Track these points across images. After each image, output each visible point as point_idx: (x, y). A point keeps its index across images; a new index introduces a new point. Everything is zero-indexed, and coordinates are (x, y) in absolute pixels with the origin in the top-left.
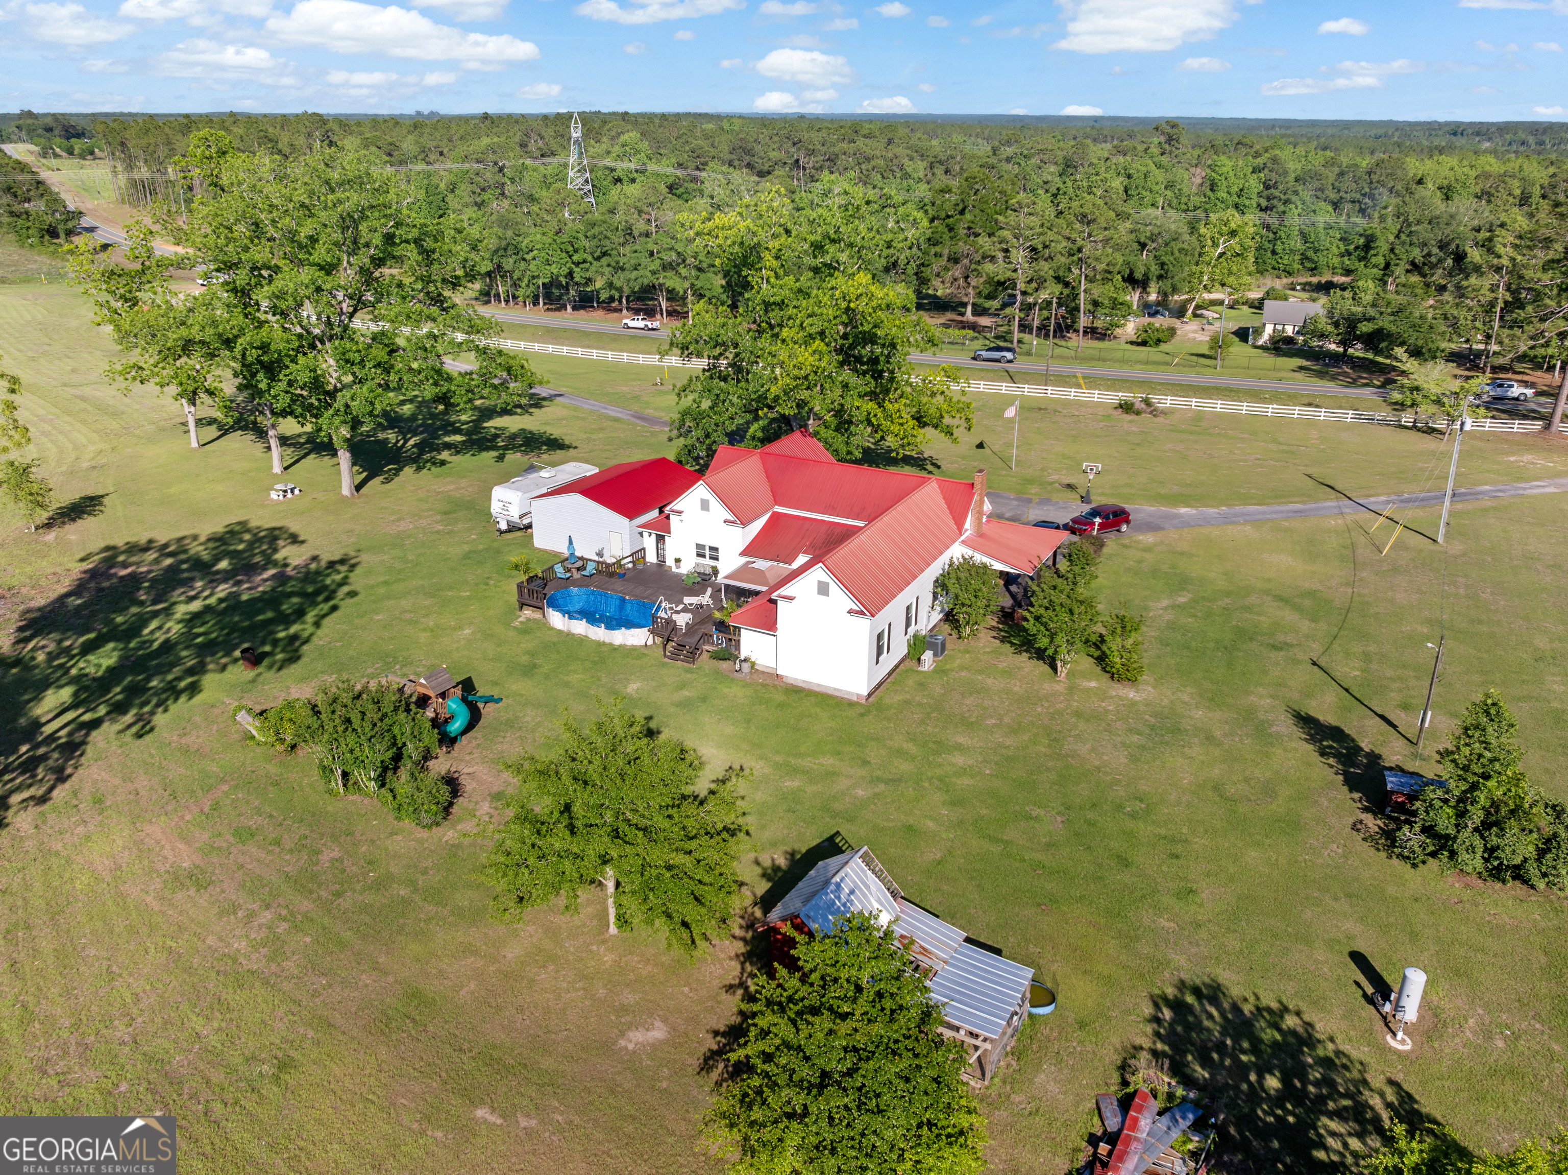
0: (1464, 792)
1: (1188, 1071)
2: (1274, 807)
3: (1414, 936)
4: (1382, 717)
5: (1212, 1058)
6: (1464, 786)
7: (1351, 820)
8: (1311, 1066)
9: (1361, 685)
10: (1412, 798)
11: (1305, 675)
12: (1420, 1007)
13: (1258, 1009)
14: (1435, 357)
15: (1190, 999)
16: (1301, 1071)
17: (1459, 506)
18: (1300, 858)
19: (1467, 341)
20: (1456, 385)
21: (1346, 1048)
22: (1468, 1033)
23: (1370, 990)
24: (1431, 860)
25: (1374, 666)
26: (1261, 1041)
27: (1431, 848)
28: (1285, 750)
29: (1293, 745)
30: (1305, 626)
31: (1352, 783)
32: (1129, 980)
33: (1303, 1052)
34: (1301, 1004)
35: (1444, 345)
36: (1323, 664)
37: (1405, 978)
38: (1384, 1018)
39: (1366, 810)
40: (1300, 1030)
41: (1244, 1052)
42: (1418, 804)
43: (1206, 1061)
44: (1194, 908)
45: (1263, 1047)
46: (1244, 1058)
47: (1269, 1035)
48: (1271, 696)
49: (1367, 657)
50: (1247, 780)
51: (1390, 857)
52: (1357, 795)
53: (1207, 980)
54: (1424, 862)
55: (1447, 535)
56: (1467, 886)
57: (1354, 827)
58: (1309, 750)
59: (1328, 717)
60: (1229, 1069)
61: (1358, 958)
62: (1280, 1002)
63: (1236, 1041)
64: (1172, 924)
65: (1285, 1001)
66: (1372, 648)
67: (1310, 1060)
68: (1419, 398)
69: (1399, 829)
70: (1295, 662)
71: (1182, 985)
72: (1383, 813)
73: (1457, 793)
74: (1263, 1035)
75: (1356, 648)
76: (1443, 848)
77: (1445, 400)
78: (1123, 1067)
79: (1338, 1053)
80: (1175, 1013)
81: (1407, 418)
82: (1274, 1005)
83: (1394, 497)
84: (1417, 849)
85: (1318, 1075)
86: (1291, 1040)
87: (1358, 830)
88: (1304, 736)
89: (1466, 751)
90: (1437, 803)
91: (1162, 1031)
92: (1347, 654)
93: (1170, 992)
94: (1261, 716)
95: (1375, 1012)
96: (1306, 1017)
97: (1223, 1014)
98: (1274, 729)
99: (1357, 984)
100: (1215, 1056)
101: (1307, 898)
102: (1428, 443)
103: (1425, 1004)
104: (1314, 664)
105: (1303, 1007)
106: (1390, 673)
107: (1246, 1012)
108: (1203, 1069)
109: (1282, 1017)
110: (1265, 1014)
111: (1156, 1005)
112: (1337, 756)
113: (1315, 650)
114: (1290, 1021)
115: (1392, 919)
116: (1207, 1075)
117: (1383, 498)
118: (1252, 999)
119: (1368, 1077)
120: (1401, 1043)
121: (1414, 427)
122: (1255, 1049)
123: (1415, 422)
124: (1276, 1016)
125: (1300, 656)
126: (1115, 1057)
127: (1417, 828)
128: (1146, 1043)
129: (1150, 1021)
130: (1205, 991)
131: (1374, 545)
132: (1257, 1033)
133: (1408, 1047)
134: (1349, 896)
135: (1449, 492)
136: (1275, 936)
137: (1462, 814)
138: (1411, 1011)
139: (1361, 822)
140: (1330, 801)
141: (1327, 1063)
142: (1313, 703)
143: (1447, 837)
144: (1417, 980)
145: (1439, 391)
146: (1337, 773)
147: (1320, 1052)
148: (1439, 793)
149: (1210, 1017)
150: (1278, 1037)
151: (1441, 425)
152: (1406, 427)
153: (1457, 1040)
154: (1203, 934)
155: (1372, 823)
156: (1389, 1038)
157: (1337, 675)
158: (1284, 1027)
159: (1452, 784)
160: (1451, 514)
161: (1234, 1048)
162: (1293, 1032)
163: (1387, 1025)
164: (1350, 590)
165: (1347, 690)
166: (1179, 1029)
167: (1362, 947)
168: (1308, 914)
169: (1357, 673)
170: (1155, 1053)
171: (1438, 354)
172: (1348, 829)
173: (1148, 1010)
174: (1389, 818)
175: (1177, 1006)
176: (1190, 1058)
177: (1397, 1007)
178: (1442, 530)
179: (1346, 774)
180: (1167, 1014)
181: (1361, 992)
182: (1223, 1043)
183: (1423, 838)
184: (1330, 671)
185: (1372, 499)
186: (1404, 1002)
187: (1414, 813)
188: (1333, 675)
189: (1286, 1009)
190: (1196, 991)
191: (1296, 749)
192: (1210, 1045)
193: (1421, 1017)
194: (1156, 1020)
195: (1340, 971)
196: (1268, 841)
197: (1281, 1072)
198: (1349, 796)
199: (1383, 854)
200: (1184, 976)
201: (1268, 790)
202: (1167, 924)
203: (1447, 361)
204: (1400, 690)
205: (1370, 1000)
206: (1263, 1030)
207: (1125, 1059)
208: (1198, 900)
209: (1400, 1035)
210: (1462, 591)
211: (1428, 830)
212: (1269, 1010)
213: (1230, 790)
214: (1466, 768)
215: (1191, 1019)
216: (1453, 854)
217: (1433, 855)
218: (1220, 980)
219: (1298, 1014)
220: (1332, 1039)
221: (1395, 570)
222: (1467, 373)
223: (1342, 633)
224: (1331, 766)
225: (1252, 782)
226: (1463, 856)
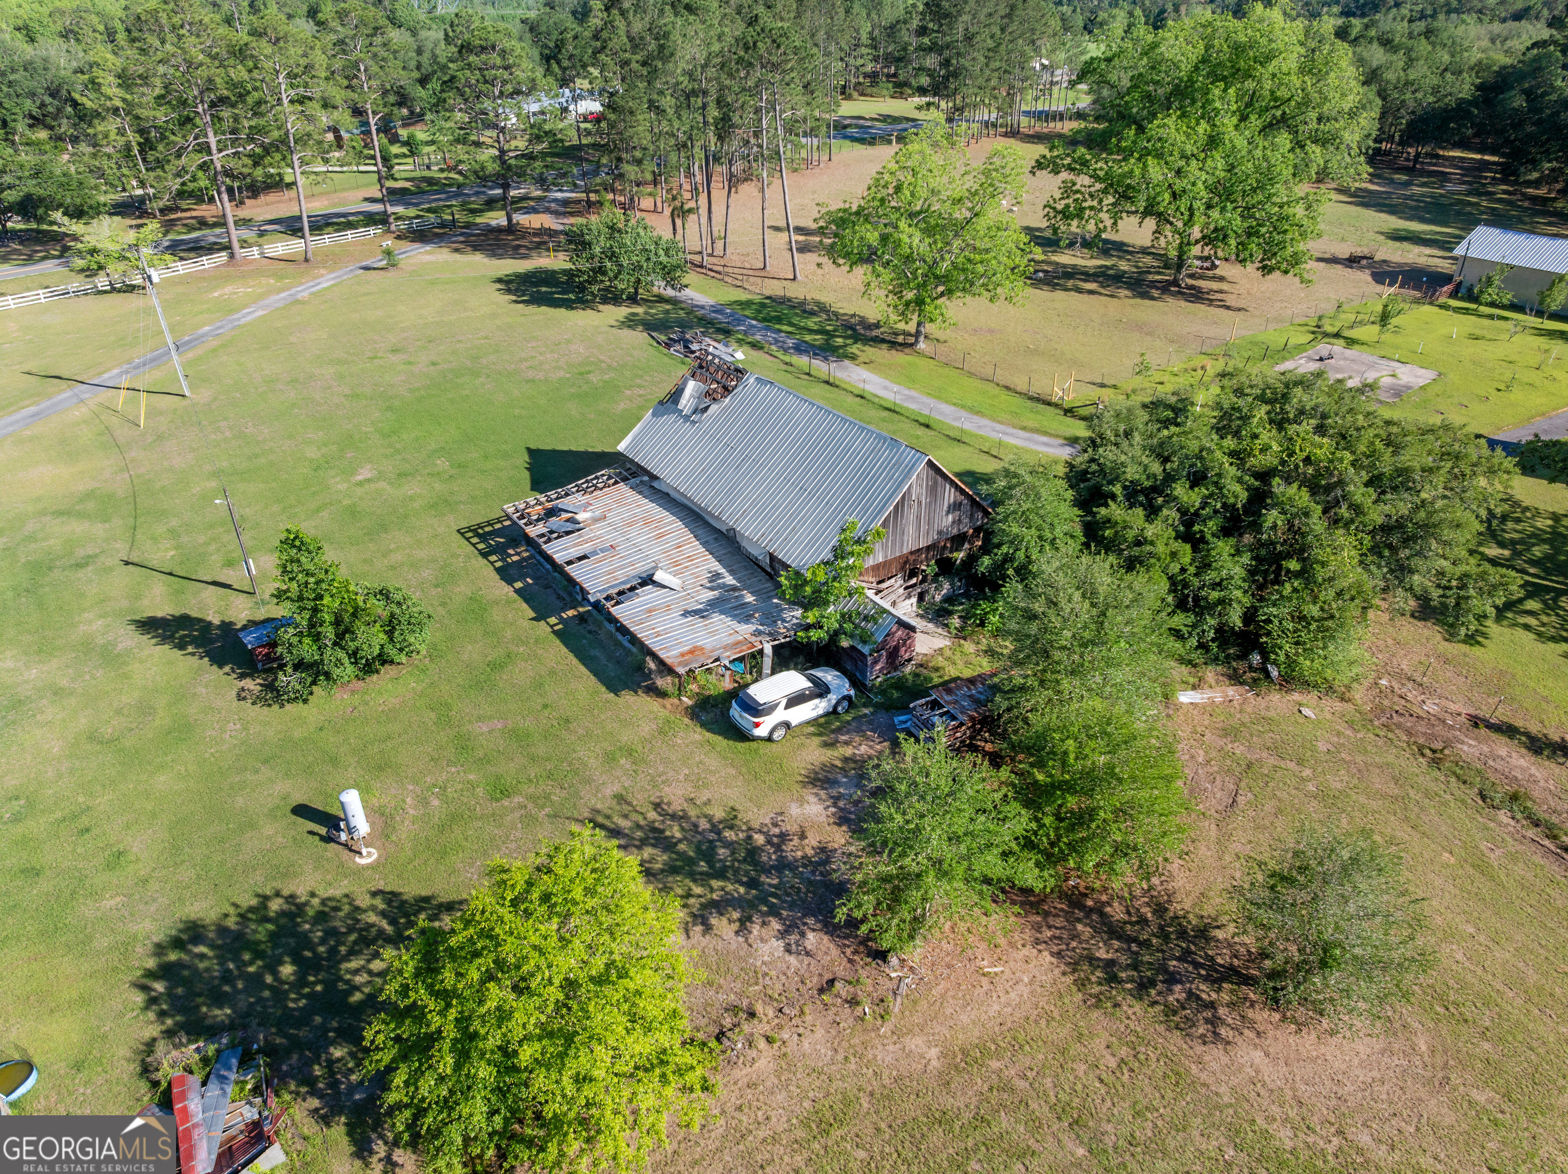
0: (310, 619)
1: (209, 1022)
2: (158, 722)
3: (334, 761)
4: (215, 583)
5: (226, 993)
6: (307, 615)
7: (234, 693)
8: (311, 931)
9: (181, 563)
10: (273, 645)
11: (124, 578)
12: (367, 816)
13: (240, 915)
14: (99, 213)
15: (173, 956)
16: (305, 941)
17: (190, 355)
18: (207, 755)
19: (124, 190)
20: (131, 236)
21: (331, 892)
22: (412, 812)
23: (323, 831)
24: (314, 688)
25: (185, 539)
26: (259, 942)
27: (309, 680)
28: (141, 662)
29: (146, 652)
30: (99, 530)
31: (218, 660)
32: (105, 983)
33: (298, 925)
34: (275, 884)
35: (102, 199)
36: (135, 560)
37: (342, 803)
38: (345, 845)
39: (242, 676)
40: (285, 907)
41: (251, 963)
42: (279, 650)
43: (219, 999)
44: (131, 869)
45: (263, 946)
46: (251, 969)
47: (261, 932)
48: (101, 616)
49: (173, 533)
50: (118, 712)
51: (282, 706)
52: (227, 669)
53: (181, 926)
54: (311, 693)
55: (191, 387)
56: (353, 692)
57: (240, 698)
58: (166, 652)
59: (164, 609)
60: (245, 990)
61: (301, 811)
62: (258, 895)
63: (236, 959)
64: (118, 899)
65: (260, 891)
66: (174, 522)
67: (307, 926)
68: (101, 258)
69: (276, 679)
70: (108, 570)
71: (160, 949)
72: (257, 671)
73: (304, 623)
74: (258, 936)
75: (160, 529)
76: (318, 674)
77: (128, 255)
78: (146, 1070)
79: (324, 902)
80: (168, 980)
81: (102, 282)
82: (254, 902)
83: (126, 367)
84: (298, 687)
85: (319, 934)
86: (283, 921)
87: (244, 699)
88: (154, 641)
89: (294, 585)
90: (295, 640)
91: (164, 1007)
92: (154, 539)
93: (151, 963)
94: (100, 641)
95: (336, 846)
96: (286, 893)
97: (212, 947)
98: (120, 647)
99: (311, 833)
100: (227, 988)
101: (232, 788)
102: (132, 301)
103: (370, 812)
104: (127, 563)
105: (278, 885)
106: (202, 539)
107: (233, 927)
108: (221, 1008)
109: (266, 908)
110: (250, 915)
111: (144, 988)
112: (195, 642)
113: (122, 549)
114: (275, 905)
115: (311, 759)
116: (229, 1011)
117: (116, 371)
118: (232, 911)
119: (357, 903)
120: (369, 857)
121: (113, 290)
122: (258, 954)
123: (111, 284)
124: (259, 911)
125: (110, 562)
126: (132, 1067)
127: (289, 669)
128: (153, 1030)
129: (146, 1008)
130: (184, 937)
131: (128, 421)
132: (251, 937)
133: (375, 856)
134: (265, 762)
135: (172, 346)
136: (222, 841)
137: (317, 638)
138: (362, 825)
139: (243, 689)
140: (206, 687)
141: (322, 917)
142: (146, 602)
143: (315, 664)
144: (352, 799)
145: (118, 247)
146: (201, 658)
147: (311, 912)
148: (291, 630)
149: (202, 956)
150: (270, 927)
151: (138, 280)
152: (105, 292)
153: (406, 823)
154: (154, 886)
155: (251, 684)
156: (358, 860)
157: (154, 563)
158: (272, 914)
159: (298, 618)
160: (184, 365)
161: (238, 968)
162: (282, 914)
163: (351, 850)
164: (127, 476)
165: (170, 574)
166: (180, 991)
167: (299, 798)
168: (240, 801)
169: (172, 553)
170: (169, 1034)
171: (102, 209)
172: (236, 703)
173: (139, 998)
174: (266, 671)
175: (165, 971)
176: (204, 1009)
177: (350, 830)
178: (184, 384)
179: (208, 654)
180: (159, 987)
181: (317, 838)
182: (229, 971)
183: (298, 675)
184: (146, 563)
185: (106, 376)
186: (353, 822)
187: (281, 657)
188: (150, 565)
189: (265, 898)
190: (177, 943)
191: (151, 655)
192: (216, 982)
193: (372, 825)
194: (152, 1001)
195: (293, 833)
196: (169, 758)
197: (289, 955)
198: (221, 672)
199: (276, 707)
200: (156, 939)
201: (145, 709)
202: (112, 903)
203: (111, 214)
204: (218, 550)
205: (327, 839)
206: (255, 932)
207: (143, 1061)
208: (133, 858)
209: (364, 851)
210: (228, 434)
211: (299, 666)
212: (251, 909)
213: (107, 731)
214: (300, 598)
215: (186, 973)
216: (328, 675)
217: (314, 683)
218: (193, 917)
219: (278, 894)
220: (313, 895)
221: (160, 438)
222: (139, 221)
223: (139, 521)
224: (193, 654)
225: (125, 711)
226: (336, 672)
